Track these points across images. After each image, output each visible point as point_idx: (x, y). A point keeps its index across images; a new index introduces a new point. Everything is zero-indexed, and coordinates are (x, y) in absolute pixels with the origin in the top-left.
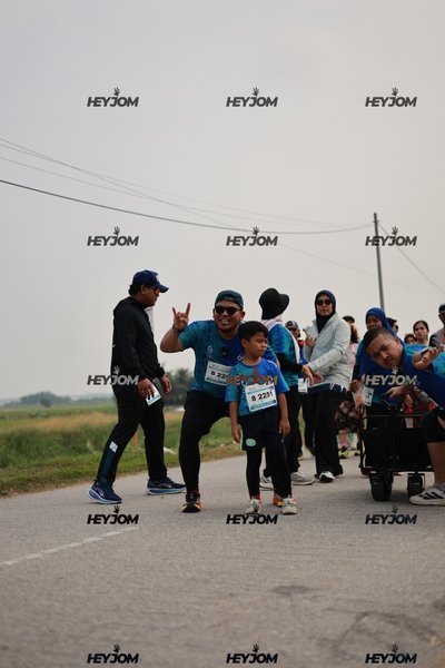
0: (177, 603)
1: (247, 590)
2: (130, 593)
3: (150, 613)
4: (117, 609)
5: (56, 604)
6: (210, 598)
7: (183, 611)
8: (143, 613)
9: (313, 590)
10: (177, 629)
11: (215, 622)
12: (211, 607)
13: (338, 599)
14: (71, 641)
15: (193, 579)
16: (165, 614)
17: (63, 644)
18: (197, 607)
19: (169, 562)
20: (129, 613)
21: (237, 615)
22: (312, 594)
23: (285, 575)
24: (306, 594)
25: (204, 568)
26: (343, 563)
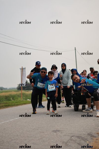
0: (31, 134)
1: (47, 131)
2: (20, 132)
3: (25, 136)
4: (17, 136)
5: (4, 135)
6: (38, 133)
7: (32, 136)
8: (23, 136)
9: (61, 131)
10: (31, 140)
11: (39, 138)
12: (39, 135)
13: (67, 133)
14: (7, 143)
15: (34, 129)
16: (28, 137)
17: (5, 143)
18: (35, 135)
19: (29, 125)
20: (20, 136)
21: (44, 137)
22: (61, 132)
23: (55, 128)
24: (60, 132)
25: (37, 126)
26: (68, 125)
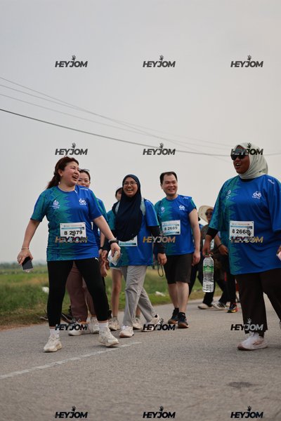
0: (166, 391)
1: (212, 384)
2: (136, 383)
3: (149, 397)
4: (128, 393)
5: (89, 389)
6: (188, 389)
7: (170, 396)
8: (145, 397)
9: (255, 385)
11: (191, 404)
12: (188, 394)
13: (272, 391)
14: (98, 413)
15: (176, 376)
16: (159, 397)
17: (93, 415)
18: (179, 394)
19: (161, 364)
20: (135, 397)
21: (205, 399)
22: (254, 388)
23: (236, 375)
24: (251, 388)
25: (184, 369)
26: (275, 368)
